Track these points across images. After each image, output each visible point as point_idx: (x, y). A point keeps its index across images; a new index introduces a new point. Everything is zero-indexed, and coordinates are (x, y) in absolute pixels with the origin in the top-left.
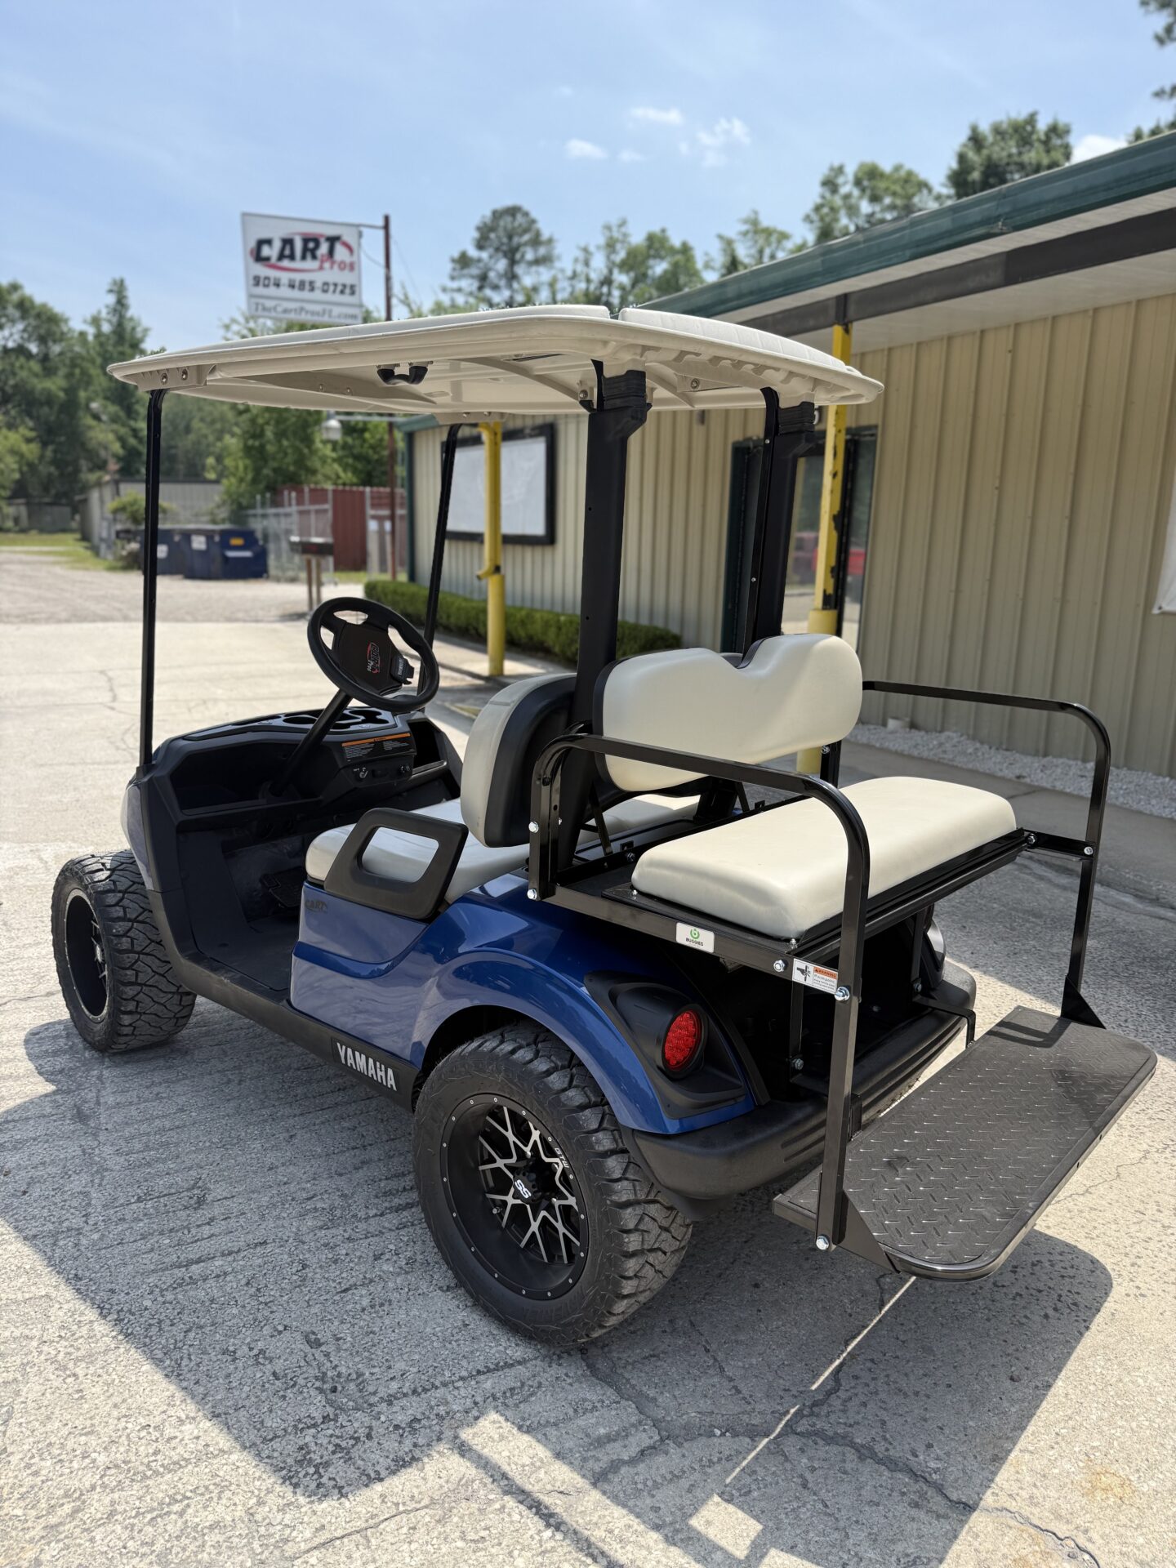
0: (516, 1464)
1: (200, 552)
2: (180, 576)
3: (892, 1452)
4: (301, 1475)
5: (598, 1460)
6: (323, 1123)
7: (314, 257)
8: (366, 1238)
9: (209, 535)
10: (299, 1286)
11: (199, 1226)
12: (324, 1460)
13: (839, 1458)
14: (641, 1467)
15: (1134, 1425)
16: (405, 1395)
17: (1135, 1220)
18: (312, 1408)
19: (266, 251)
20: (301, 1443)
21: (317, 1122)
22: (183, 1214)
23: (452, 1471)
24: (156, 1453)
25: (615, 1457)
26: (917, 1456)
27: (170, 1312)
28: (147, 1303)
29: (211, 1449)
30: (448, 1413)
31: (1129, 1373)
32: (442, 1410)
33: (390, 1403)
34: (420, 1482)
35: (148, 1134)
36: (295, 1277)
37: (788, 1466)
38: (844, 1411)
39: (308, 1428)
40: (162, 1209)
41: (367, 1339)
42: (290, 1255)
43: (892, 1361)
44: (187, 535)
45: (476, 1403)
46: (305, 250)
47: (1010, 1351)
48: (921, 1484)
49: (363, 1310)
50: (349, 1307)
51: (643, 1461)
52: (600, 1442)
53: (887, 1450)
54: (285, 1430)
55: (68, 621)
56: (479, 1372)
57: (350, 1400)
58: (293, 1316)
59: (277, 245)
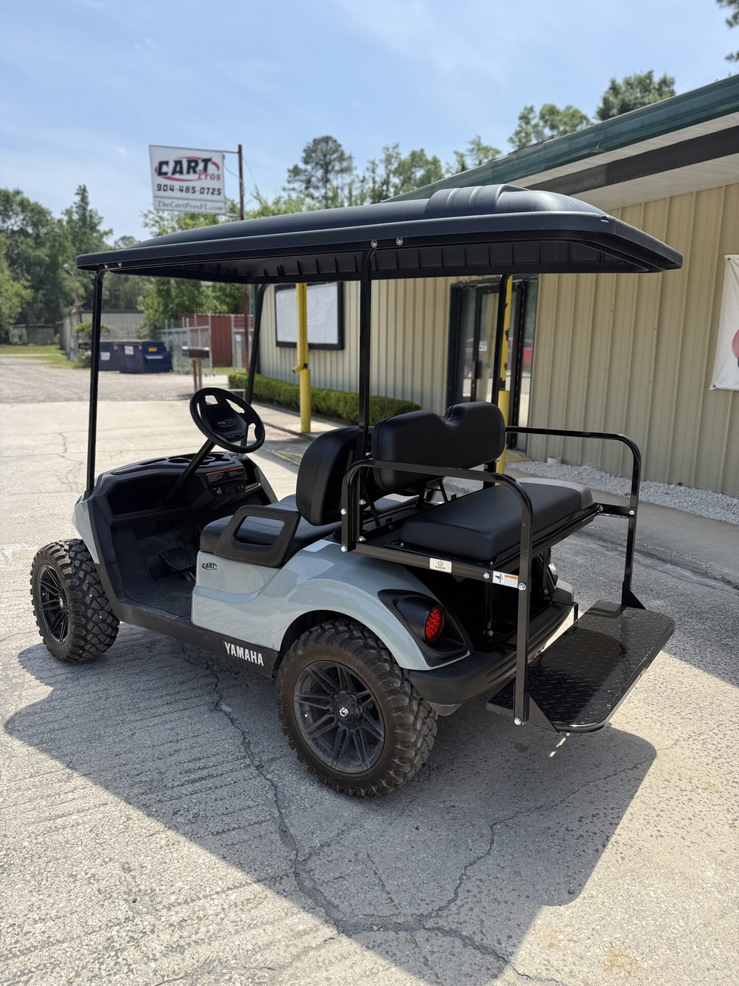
0: (243, 950)
1: (130, 356)
2: (118, 372)
3: (484, 942)
4: (105, 957)
5: (296, 946)
6: (154, 725)
7: (195, 172)
8: (171, 800)
9: (135, 346)
10: (123, 832)
11: (66, 793)
12: (121, 947)
13: (451, 944)
14: (323, 951)
15: (644, 923)
16: (179, 904)
17: (663, 786)
18: (119, 912)
19: (165, 169)
20: (109, 936)
21: (150, 724)
22: (58, 785)
23: (201, 955)
24: (16, 942)
25: (307, 945)
26: (500, 944)
27: (40, 849)
28: (26, 844)
29: (52, 940)
30: (204, 916)
31: (645, 888)
32: (201, 914)
33: (169, 909)
34: (180, 961)
35: (43, 733)
36: (121, 826)
37: (417, 950)
38: (458, 914)
39: (115, 925)
40: (44, 782)
41: (160, 867)
42: (120, 811)
43: (494, 880)
44: (122, 346)
45: (223, 909)
46: (189, 167)
47: (570, 874)
48: (501, 962)
49: (161, 847)
50: (152, 846)
51: (325, 948)
52: (299, 935)
53: (482, 940)
54: (100, 927)
55: (44, 401)
56: (229, 889)
57: (144, 907)
58: (116, 852)
59: (172, 165)
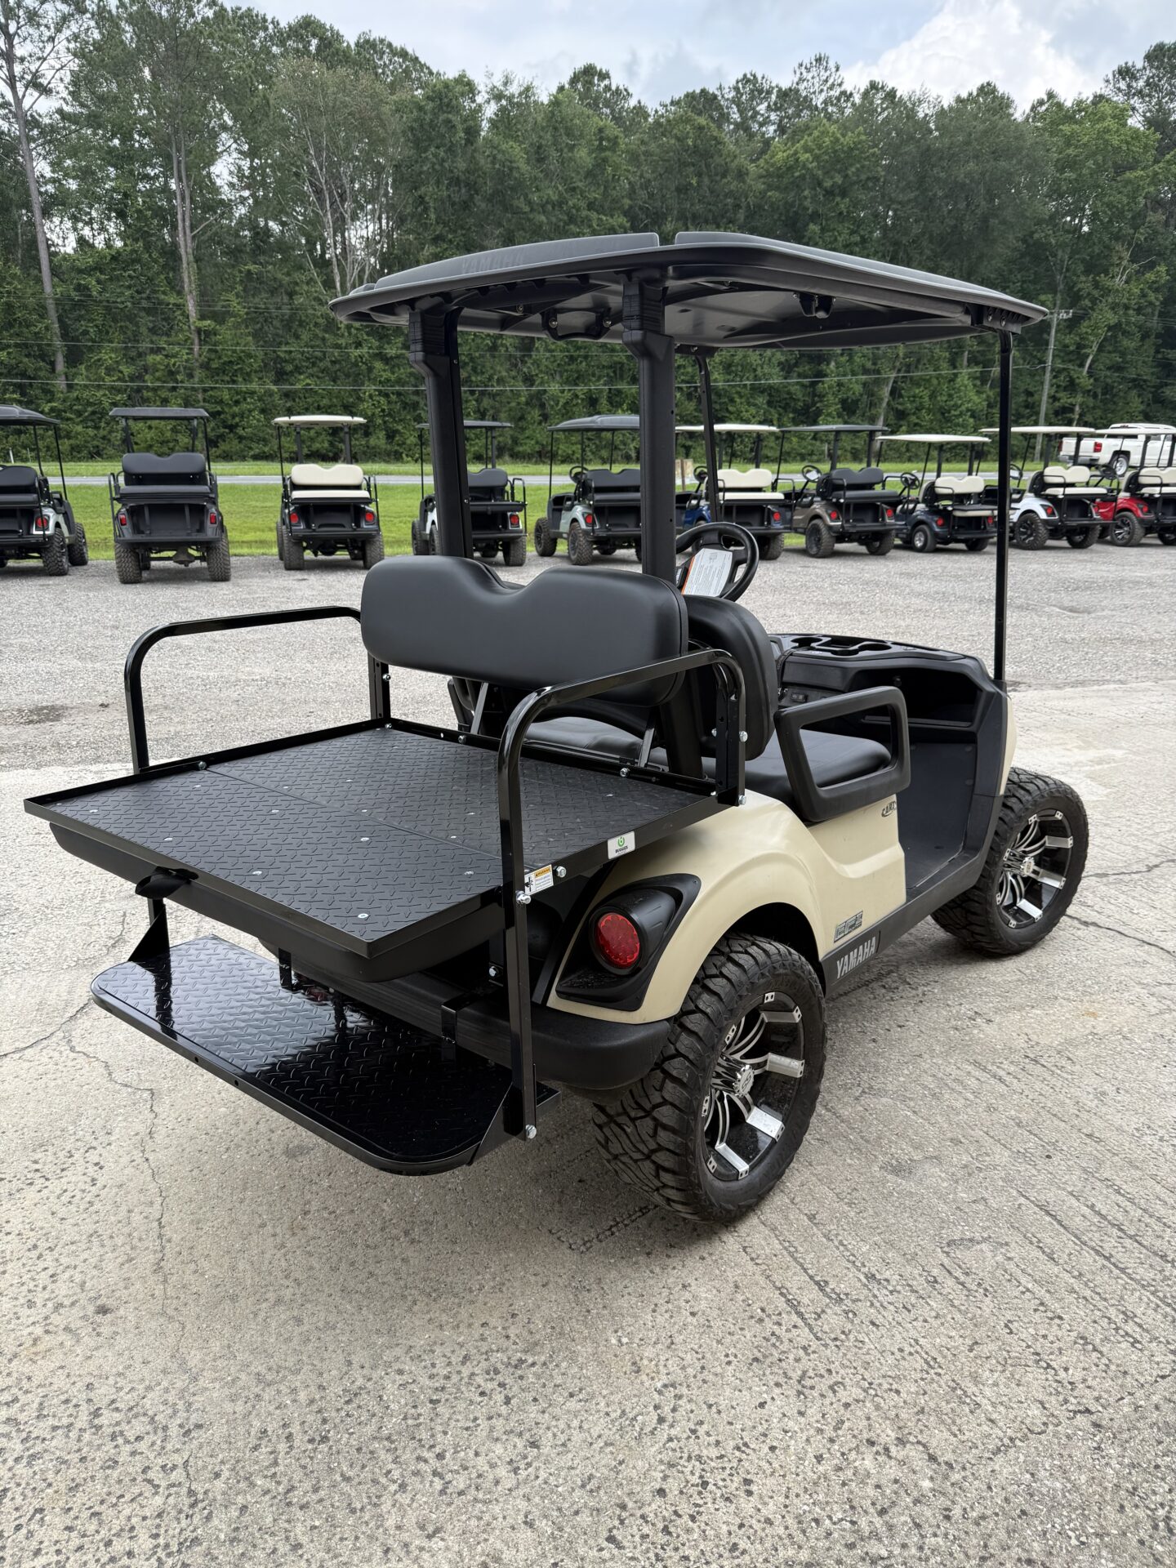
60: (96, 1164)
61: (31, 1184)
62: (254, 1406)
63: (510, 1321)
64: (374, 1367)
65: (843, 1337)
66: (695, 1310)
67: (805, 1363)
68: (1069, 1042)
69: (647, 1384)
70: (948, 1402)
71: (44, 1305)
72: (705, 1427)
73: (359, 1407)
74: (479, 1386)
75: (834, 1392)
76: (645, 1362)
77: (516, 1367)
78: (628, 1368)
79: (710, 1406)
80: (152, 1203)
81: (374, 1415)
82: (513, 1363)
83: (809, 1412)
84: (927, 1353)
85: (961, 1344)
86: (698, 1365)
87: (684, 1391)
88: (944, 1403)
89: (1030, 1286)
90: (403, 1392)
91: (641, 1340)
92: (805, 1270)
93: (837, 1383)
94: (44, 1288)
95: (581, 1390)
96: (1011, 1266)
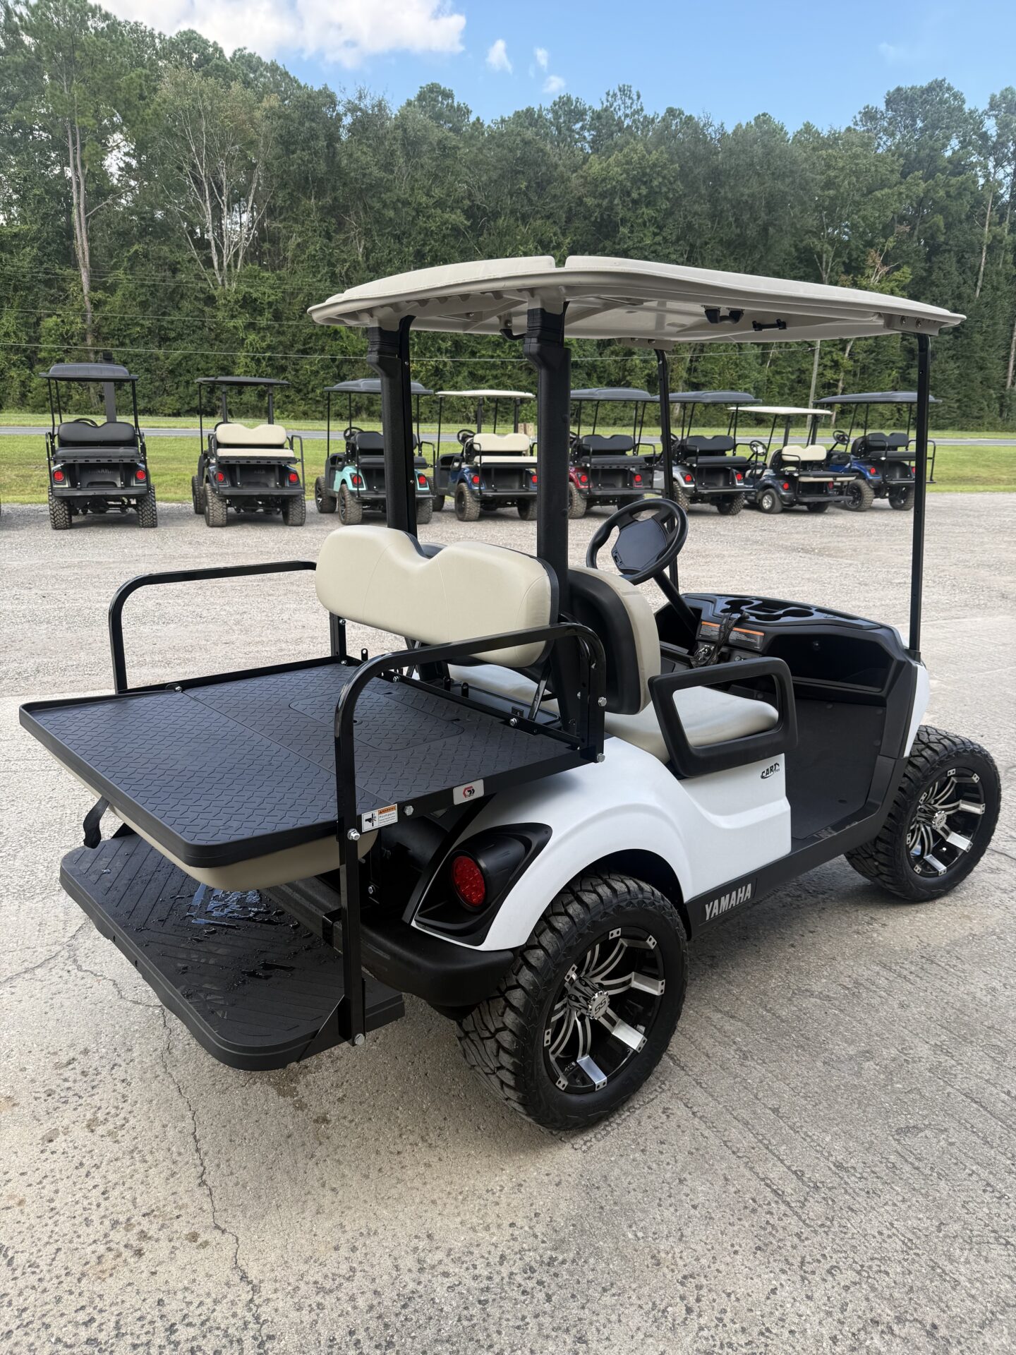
60: (123, 1081)
61: (66, 1102)
62: (318, 1315)
63: (535, 1220)
64: (421, 1270)
65: (829, 1223)
66: (696, 1202)
67: (802, 1250)
68: (955, 943)
69: (669, 1276)
70: (932, 1281)
71: (101, 1223)
72: (729, 1315)
73: (416, 1311)
74: (520, 1285)
75: (833, 1275)
76: (663, 1255)
77: (549, 1264)
78: (650, 1261)
79: (729, 1295)
80: (183, 1117)
81: (431, 1318)
82: (546, 1260)
83: (816, 1295)
84: (903, 1236)
85: (929, 1225)
86: (709, 1255)
87: (704, 1282)
88: (928, 1282)
89: (974, 1168)
90: (452, 1294)
91: (654, 1233)
92: (782, 1161)
93: (833, 1267)
94: (98, 1206)
95: (612, 1284)
96: (954, 1150)
